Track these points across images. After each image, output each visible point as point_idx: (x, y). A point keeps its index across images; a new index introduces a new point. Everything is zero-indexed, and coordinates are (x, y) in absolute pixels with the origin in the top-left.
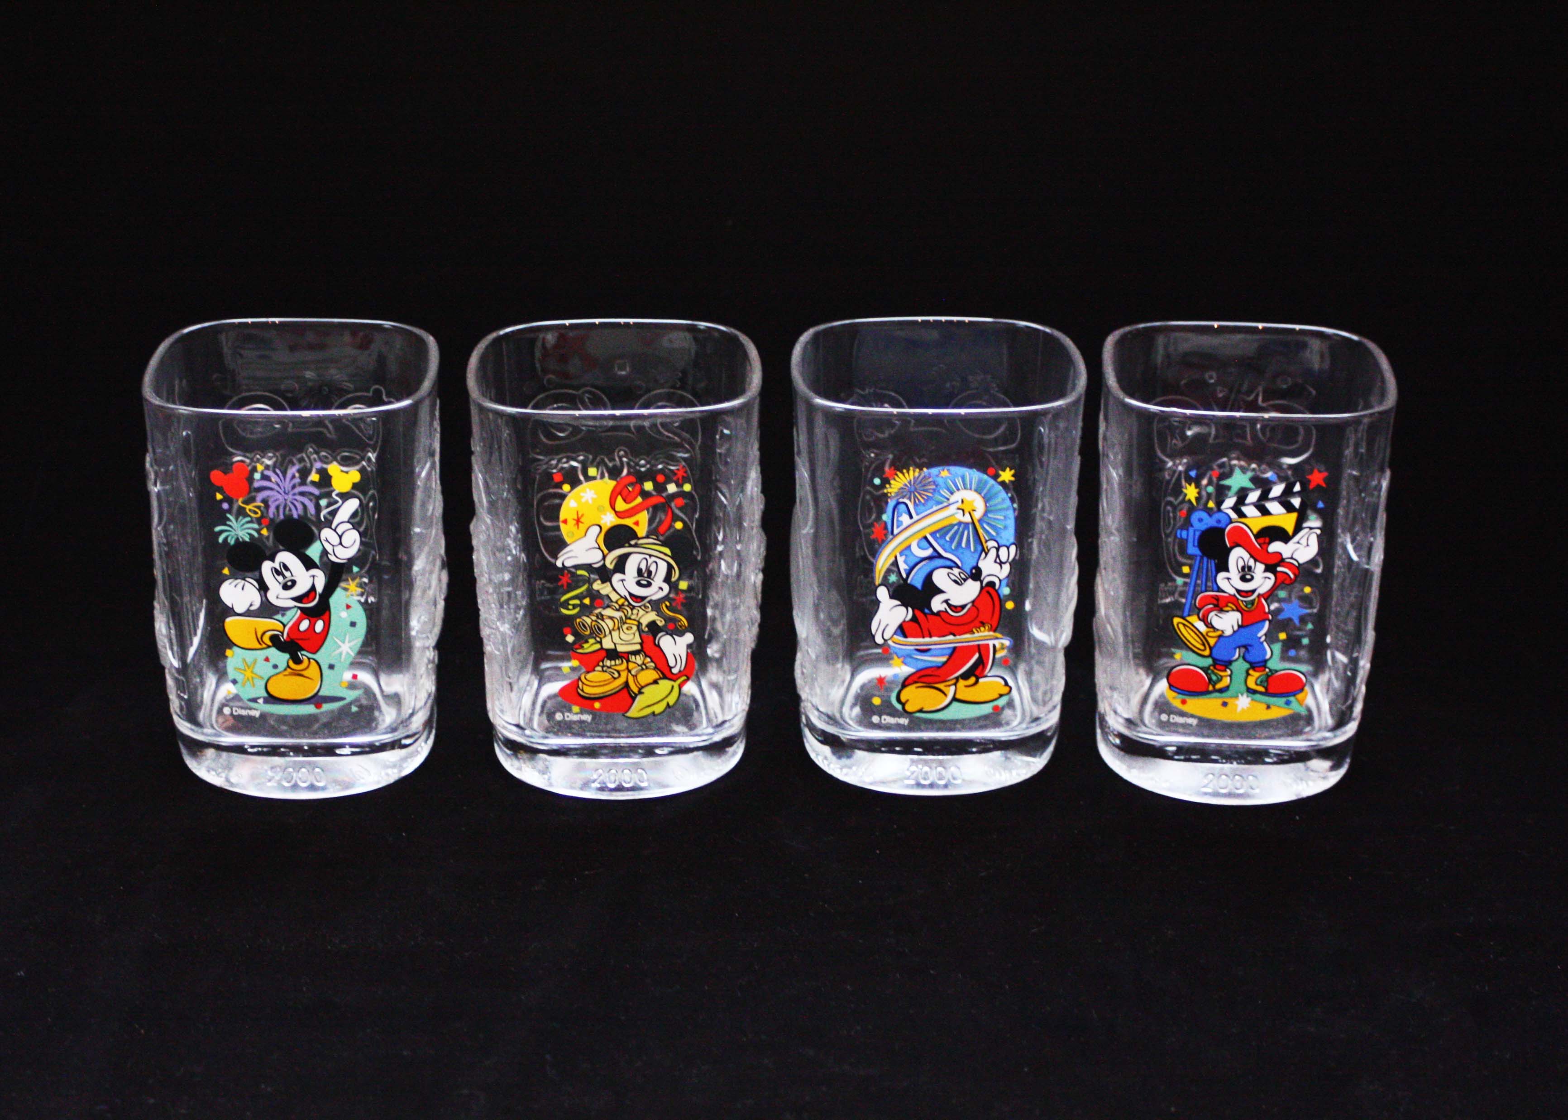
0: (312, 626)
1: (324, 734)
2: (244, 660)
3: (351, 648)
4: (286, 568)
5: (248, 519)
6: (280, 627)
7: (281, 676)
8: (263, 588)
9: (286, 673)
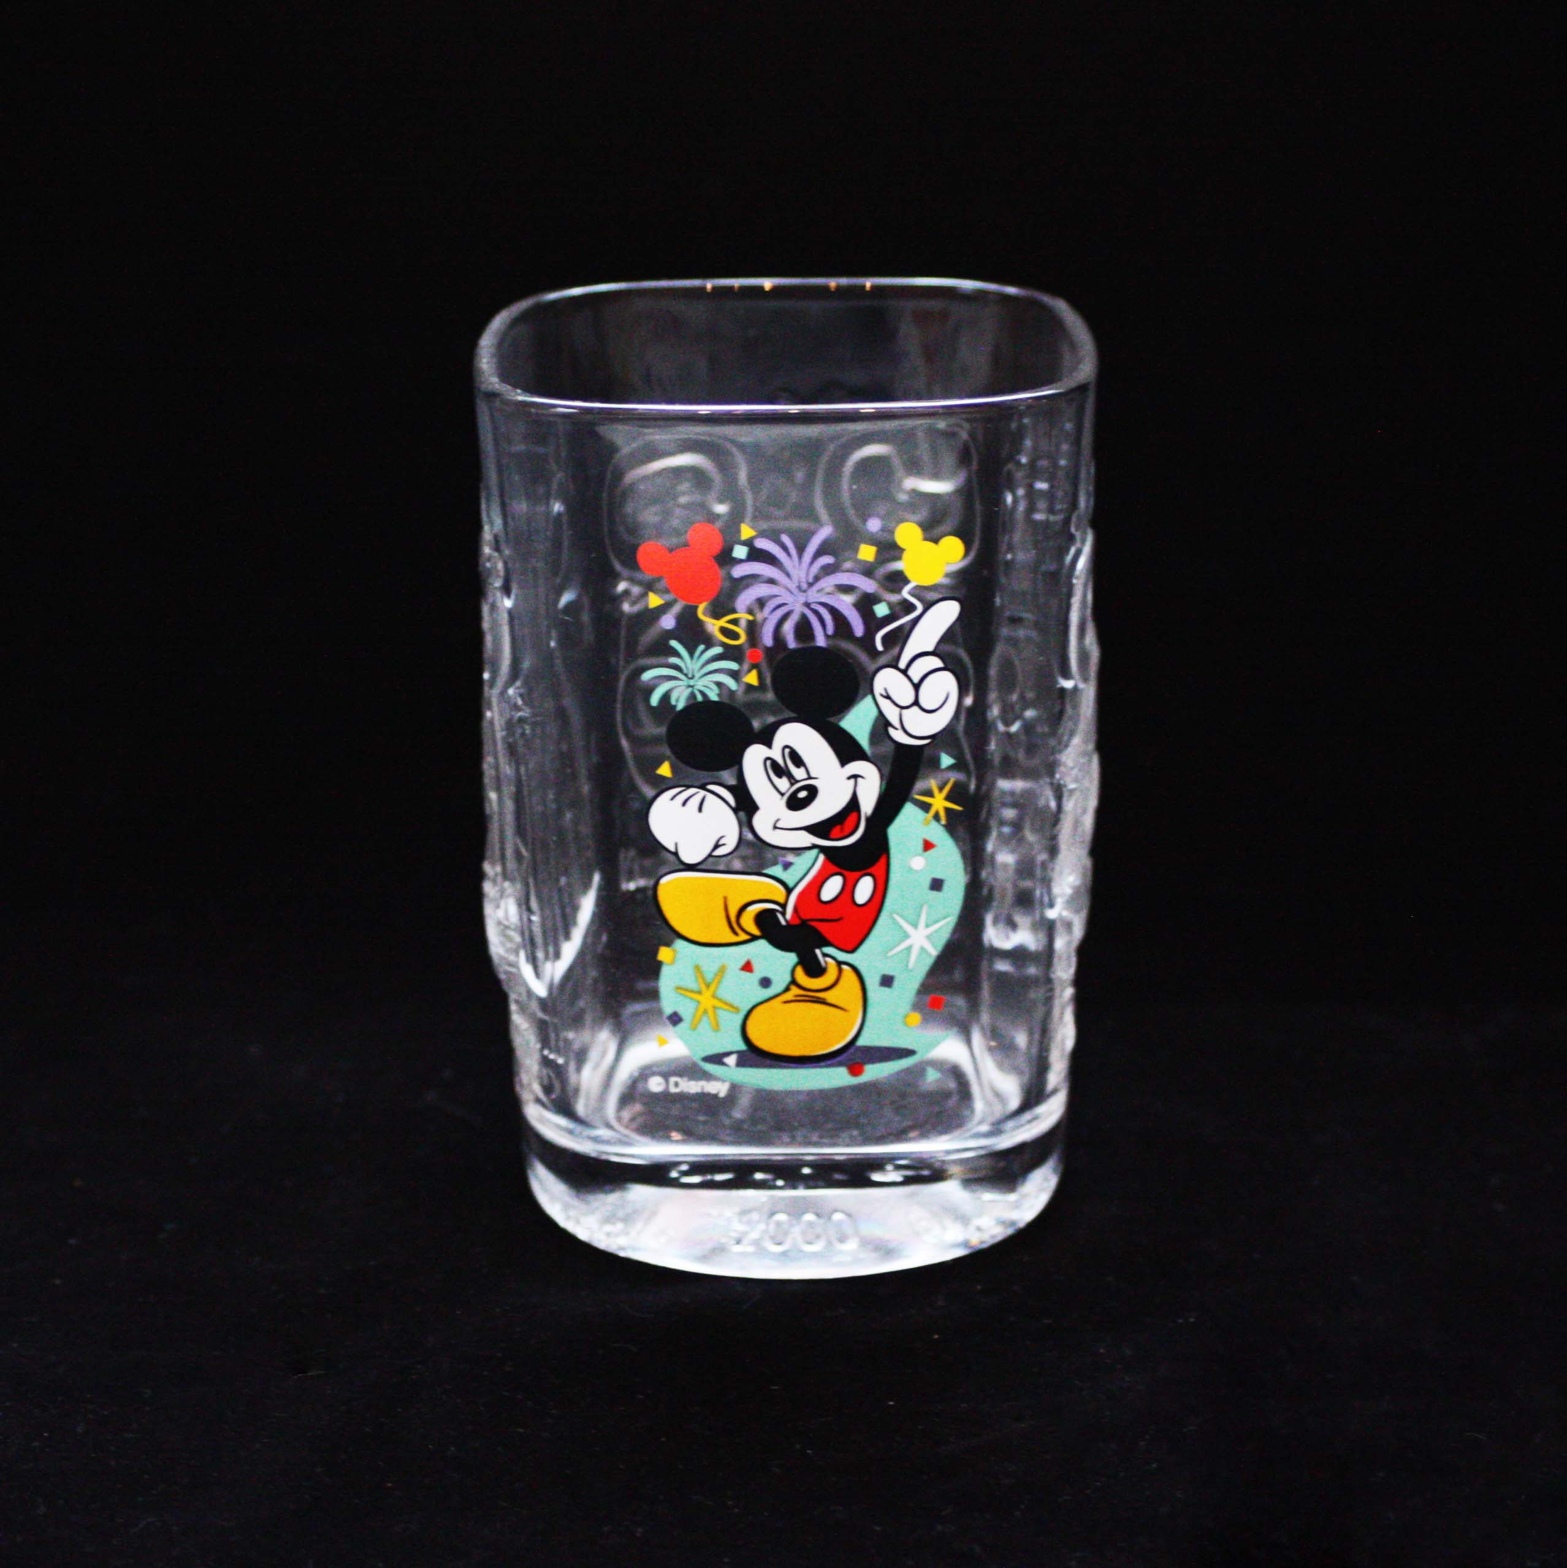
0: (848, 889)
1: (851, 1137)
2: (697, 968)
3: (929, 937)
4: (798, 761)
5: (717, 650)
6: (779, 893)
7: (776, 1003)
8: (745, 806)
9: (789, 996)
